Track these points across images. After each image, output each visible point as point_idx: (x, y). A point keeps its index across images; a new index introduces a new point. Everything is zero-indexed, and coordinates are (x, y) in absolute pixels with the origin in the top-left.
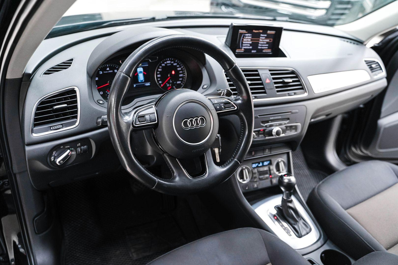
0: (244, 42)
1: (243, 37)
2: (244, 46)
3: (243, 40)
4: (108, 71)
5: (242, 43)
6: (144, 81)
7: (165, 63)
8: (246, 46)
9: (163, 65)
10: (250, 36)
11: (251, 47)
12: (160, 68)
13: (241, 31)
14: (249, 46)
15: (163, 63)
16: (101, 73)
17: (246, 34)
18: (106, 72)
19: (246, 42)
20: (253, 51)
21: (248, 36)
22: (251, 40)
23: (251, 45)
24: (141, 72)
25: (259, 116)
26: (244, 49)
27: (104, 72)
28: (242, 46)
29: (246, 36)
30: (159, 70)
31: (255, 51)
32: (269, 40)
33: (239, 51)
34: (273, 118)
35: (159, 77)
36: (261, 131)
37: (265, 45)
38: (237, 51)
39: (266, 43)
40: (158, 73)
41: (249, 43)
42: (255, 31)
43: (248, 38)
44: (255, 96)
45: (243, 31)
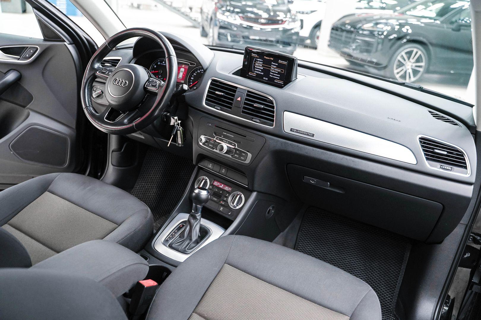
0: (256, 67)
1: (255, 61)
2: (256, 71)
3: (255, 64)
4: (163, 63)
5: (254, 67)
6: (181, 78)
7: (201, 70)
9: (199, 71)
10: (262, 62)
11: (262, 74)
12: (195, 73)
14: (261, 72)
15: (199, 70)
16: (159, 63)
17: (258, 58)
18: (162, 64)
19: (258, 67)
20: (264, 78)
22: (263, 66)
23: (263, 71)
24: (182, 72)
25: (215, 126)
26: (256, 73)
28: (254, 70)
30: (194, 74)
31: (267, 79)
32: (280, 71)
33: (251, 74)
34: (226, 134)
35: (192, 80)
36: (212, 141)
37: (276, 75)
38: (249, 74)
39: (277, 72)
40: (193, 76)
41: (260, 68)
42: (266, 58)
43: (259, 63)
44: (221, 108)
45: (255, 55)
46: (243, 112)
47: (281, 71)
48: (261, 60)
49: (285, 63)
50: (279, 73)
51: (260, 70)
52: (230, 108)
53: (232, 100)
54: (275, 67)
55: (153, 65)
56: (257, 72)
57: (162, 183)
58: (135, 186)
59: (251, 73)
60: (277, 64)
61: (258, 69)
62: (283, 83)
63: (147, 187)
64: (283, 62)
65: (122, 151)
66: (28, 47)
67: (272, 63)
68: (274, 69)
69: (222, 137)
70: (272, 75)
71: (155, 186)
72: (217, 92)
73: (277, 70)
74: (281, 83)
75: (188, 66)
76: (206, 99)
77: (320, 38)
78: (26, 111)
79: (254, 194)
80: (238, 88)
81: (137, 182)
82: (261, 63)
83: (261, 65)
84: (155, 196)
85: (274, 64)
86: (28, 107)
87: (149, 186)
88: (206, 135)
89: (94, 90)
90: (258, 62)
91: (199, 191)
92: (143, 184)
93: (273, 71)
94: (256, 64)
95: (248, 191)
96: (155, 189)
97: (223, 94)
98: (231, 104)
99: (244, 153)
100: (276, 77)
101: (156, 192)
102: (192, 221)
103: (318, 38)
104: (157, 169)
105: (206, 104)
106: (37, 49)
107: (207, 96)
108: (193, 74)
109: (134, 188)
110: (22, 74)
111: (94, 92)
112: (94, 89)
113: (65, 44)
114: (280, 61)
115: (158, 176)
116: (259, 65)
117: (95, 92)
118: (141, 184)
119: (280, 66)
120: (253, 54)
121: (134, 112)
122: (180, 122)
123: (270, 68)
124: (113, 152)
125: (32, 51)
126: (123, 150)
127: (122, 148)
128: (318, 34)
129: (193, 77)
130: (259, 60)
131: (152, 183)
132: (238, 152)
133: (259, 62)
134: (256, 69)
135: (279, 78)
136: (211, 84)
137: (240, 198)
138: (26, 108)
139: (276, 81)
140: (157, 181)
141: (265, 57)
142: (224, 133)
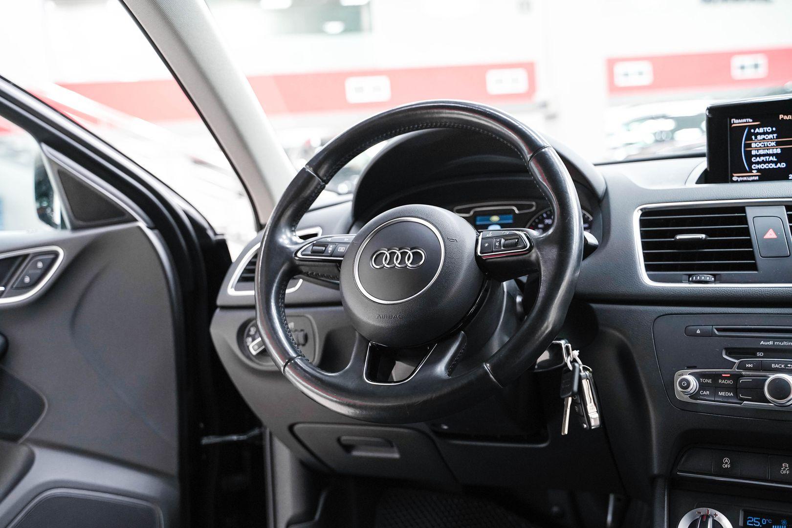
0: (754, 153)
1: (749, 138)
2: (758, 163)
3: (750, 145)
5: (749, 155)
8: (763, 162)
9: (548, 221)
10: (772, 132)
11: (783, 165)
13: (736, 122)
14: (776, 163)
17: (755, 127)
19: (761, 152)
20: (791, 176)
21: (764, 133)
22: (778, 144)
23: (780, 158)
25: (718, 330)
26: (759, 170)
28: (750, 163)
29: (756, 135)
33: (742, 176)
34: (771, 343)
36: (725, 378)
38: (735, 179)
41: (770, 152)
42: (785, 117)
43: (764, 139)
44: (714, 275)
45: (744, 120)
48: (769, 129)
51: (773, 159)
52: (754, 267)
53: (749, 243)
56: (760, 166)
59: (739, 177)
61: (762, 158)
65: (317, 516)
66: (25, 256)
69: (760, 357)
75: (511, 216)
76: (648, 268)
78: (21, 453)
80: (748, 210)
82: (771, 136)
83: (773, 144)
86: (27, 435)
88: (695, 367)
89: (249, 335)
90: (759, 137)
94: (753, 145)
97: (703, 236)
98: (749, 255)
105: (652, 278)
106: (56, 255)
107: (647, 257)
110: (9, 338)
111: (250, 339)
112: (249, 331)
113: (139, 228)
116: (765, 146)
117: (254, 340)
120: (736, 121)
121: (454, 343)
122: (576, 353)
125: (40, 265)
126: (321, 515)
127: (316, 510)
130: (761, 130)
133: (763, 137)
134: (758, 159)
136: (643, 223)
138: (21, 441)
141: (781, 116)
142: (762, 343)
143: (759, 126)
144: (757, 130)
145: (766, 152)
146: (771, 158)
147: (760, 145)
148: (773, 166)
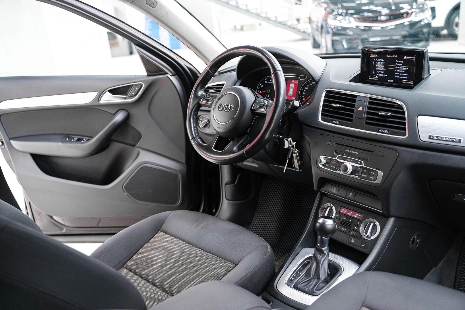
0: (377, 69)
1: (375, 63)
2: (378, 73)
3: (375, 66)
4: (271, 82)
5: (375, 70)
6: (292, 95)
7: (313, 83)
8: (380, 73)
9: (311, 84)
11: (386, 75)
14: (384, 74)
15: (311, 83)
16: (266, 82)
17: (378, 58)
18: (269, 82)
19: (379, 69)
20: (389, 81)
22: (385, 67)
23: (385, 72)
24: (292, 87)
25: (335, 143)
26: (378, 76)
27: (268, 82)
28: (375, 73)
30: (306, 88)
31: (392, 81)
32: (407, 68)
34: (348, 151)
35: (304, 95)
36: (333, 161)
37: (403, 74)
38: (370, 78)
39: (404, 71)
40: (304, 90)
41: (382, 69)
42: (388, 56)
43: (380, 64)
44: (340, 122)
45: (374, 55)
46: (367, 123)
47: (409, 68)
48: (382, 60)
49: (412, 58)
50: (406, 72)
51: (383, 72)
52: (351, 121)
53: (352, 111)
54: (400, 65)
55: (260, 85)
56: (378, 75)
57: (282, 216)
58: (253, 221)
59: (371, 78)
60: (403, 62)
61: (379, 71)
62: (413, 83)
63: (266, 221)
64: (410, 57)
65: (236, 183)
66: (133, 85)
67: (396, 61)
68: (400, 68)
69: (345, 156)
70: (397, 75)
71: (275, 220)
72: (333, 105)
73: (404, 68)
74: (410, 83)
75: (298, 81)
76: (322, 115)
77: (460, 25)
78: (136, 150)
79: (392, 220)
80: (357, 97)
81: (255, 216)
82: (382, 63)
83: (383, 66)
84: (276, 230)
85: (399, 62)
86: (137, 145)
87: (269, 220)
88: (326, 156)
89: (200, 120)
90: (379, 63)
91: (324, 221)
92: (261, 219)
93: (398, 71)
94: (377, 66)
95: (383, 217)
96: (275, 223)
97: (340, 105)
98: (352, 116)
99: (373, 171)
100: (403, 77)
101: (276, 226)
102: (319, 256)
103: (457, 25)
104: (276, 200)
105: (322, 119)
106: (142, 86)
107: (323, 110)
108: (304, 89)
109: (252, 224)
110: (129, 113)
111: (200, 122)
112: (200, 119)
113: (168, 77)
114: (405, 57)
115: (278, 208)
116: (380, 67)
117: (202, 122)
118: (259, 219)
119: (406, 63)
120: (372, 55)
121: (242, 139)
122: (294, 143)
123: (394, 67)
124: (226, 185)
125: (137, 89)
127: (236, 181)
128: (457, 20)
129: (304, 92)
130: (379, 60)
131: (271, 216)
132: (365, 171)
135: (407, 78)
136: (326, 96)
137: (375, 226)
138: (136, 147)
139: (404, 82)
140: (276, 214)
141: (386, 55)
142: (346, 150)
143: (379, 58)
144: (378, 60)
145: (380, 69)
146: (382, 72)
147: (379, 66)
148: (383, 75)
